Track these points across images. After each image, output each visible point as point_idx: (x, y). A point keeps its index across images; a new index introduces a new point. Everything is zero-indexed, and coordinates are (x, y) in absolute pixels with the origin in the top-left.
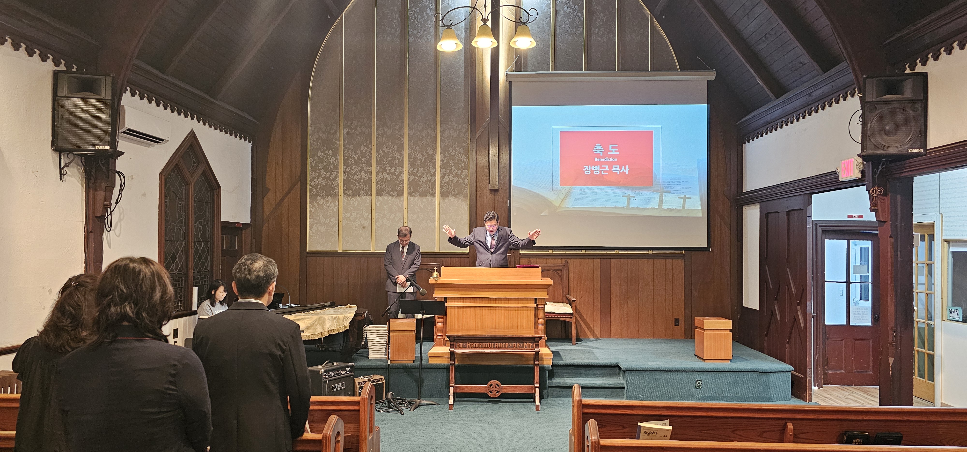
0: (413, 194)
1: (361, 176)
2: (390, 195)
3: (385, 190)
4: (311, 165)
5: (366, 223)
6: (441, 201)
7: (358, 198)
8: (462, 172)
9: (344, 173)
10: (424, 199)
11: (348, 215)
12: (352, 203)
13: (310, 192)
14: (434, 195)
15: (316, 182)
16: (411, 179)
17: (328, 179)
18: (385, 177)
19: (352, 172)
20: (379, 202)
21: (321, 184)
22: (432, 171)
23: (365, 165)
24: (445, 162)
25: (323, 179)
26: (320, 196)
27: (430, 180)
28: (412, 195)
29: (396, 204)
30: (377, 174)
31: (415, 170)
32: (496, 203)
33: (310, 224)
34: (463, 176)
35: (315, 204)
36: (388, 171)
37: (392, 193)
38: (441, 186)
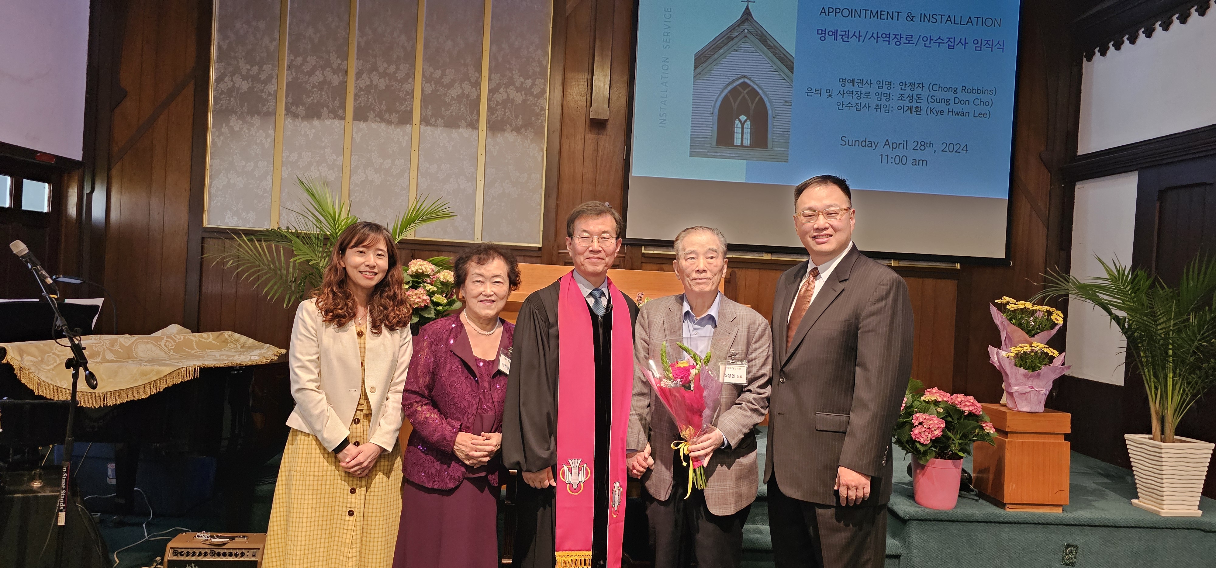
0: (432, 121)
1: (325, 77)
2: (382, 120)
3: (374, 110)
4: (219, 47)
5: (332, 176)
6: (489, 140)
7: (316, 122)
8: (534, 84)
9: (289, 68)
10: (455, 133)
11: (294, 157)
12: (303, 133)
13: (216, 103)
14: (474, 125)
15: (228, 83)
16: (429, 90)
17: (255, 79)
18: (375, 83)
19: (307, 68)
20: (360, 134)
21: (239, 89)
22: (474, 76)
23: (333, 57)
24: (500, 59)
25: (245, 78)
26: (236, 113)
27: (468, 96)
28: (428, 124)
29: (396, 140)
30: (359, 75)
31: (439, 73)
32: (600, 150)
33: (211, 170)
34: (536, 91)
35: (225, 129)
36: (381, 70)
37: (387, 116)
38: (491, 110)
